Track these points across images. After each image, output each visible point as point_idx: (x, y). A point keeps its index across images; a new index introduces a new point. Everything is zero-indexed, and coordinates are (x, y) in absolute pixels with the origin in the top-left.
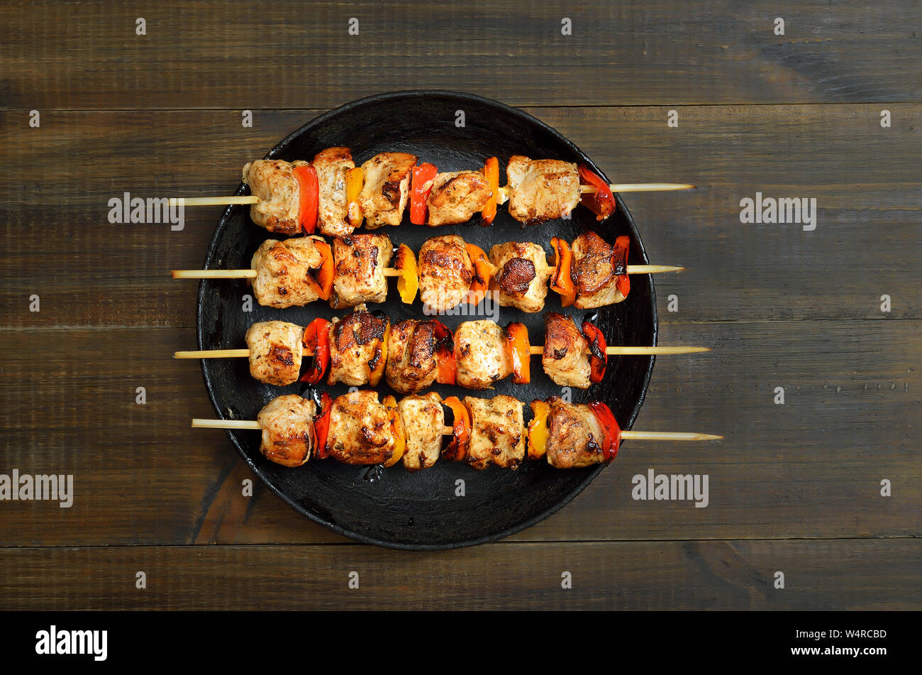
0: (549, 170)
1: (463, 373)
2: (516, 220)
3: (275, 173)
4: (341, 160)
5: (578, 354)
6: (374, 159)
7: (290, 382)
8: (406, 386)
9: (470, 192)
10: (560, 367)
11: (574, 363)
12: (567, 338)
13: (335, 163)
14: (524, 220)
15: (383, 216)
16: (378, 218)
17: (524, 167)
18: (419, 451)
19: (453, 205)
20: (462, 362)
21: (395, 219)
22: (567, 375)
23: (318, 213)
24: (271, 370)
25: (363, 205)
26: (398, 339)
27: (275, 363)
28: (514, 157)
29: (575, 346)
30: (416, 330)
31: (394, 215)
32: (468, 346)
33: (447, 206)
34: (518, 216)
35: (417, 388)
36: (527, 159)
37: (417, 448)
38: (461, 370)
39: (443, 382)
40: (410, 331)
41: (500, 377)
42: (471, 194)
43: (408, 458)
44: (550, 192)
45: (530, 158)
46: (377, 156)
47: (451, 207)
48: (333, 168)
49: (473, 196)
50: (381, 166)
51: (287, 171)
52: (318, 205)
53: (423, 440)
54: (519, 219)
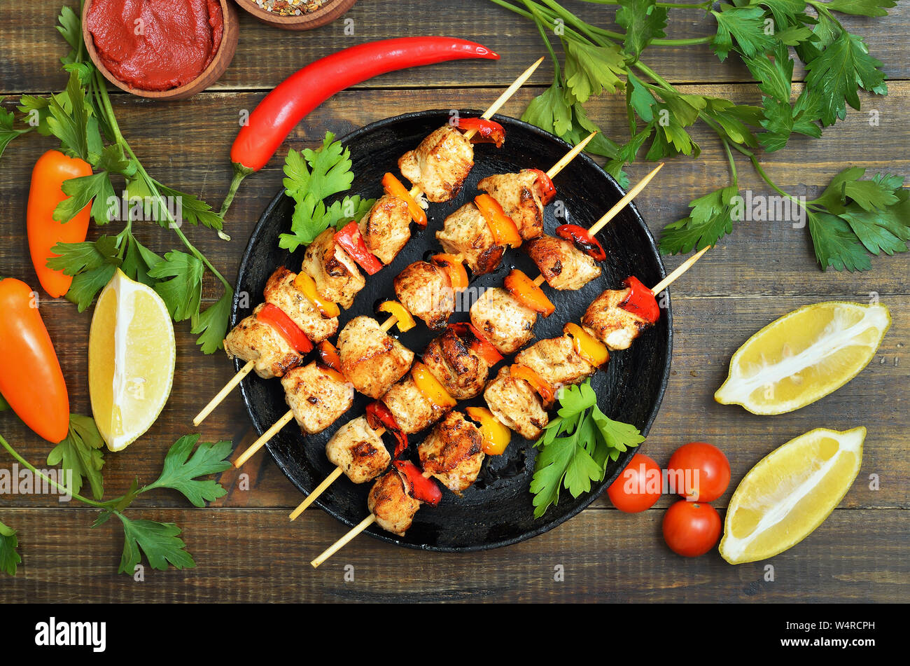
0: (430, 147)
1: (502, 345)
2: (441, 203)
3: (246, 334)
4: (283, 280)
5: (570, 255)
6: (306, 257)
7: (387, 464)
8: (472, 390)
9: (390, 217)
10: (566, 277)
11: (574, 265)
12: (552, 252)
13: (281, 286)
14: (447, 198)
15: (348, 291)
16: (345, 295)
17: (413, 161)
18: (528, 419)
19: (387, 236)
20: (493, 337)
21: (358, 284)
22: (577, 278)
23: (302, 332)
24: (365, 468)
25: (326, 296)
26: (435, 364)
27: (364, 461)
28: (399, 161)
29: (564, 252)
30: (442, 346)
31: (354, 282)
32: (488, 323)
33: (383, 241)
34: (440, 198)
35: (480, 384)
36: (410, 153)
37: (525, 419)
38: (499, 344)
39: (495, 363)
40: (438, 350)
41: (532, 323)
42: (392, 217)
43: (526, 431)
44: (445, 162)
45: (411, 150)
46: (306, 253)
47: (387, 238)
48: (282, 291)
49: (393, 217)
50: (314, 257)
51: (253, 323)
52: (297, 326)
53: (524, 409)
54: (443, 200)
